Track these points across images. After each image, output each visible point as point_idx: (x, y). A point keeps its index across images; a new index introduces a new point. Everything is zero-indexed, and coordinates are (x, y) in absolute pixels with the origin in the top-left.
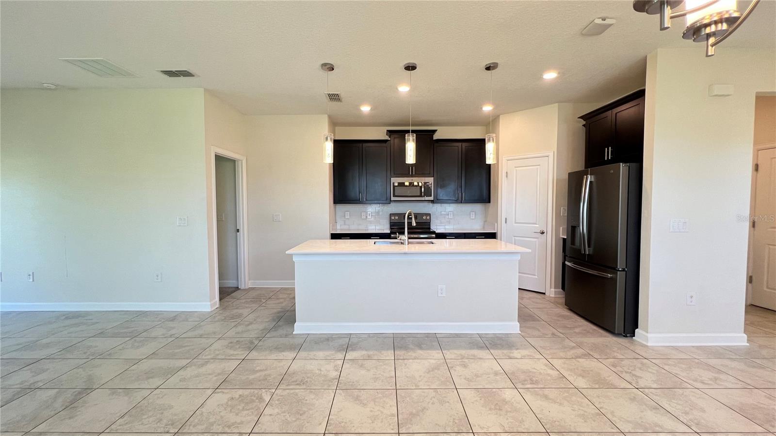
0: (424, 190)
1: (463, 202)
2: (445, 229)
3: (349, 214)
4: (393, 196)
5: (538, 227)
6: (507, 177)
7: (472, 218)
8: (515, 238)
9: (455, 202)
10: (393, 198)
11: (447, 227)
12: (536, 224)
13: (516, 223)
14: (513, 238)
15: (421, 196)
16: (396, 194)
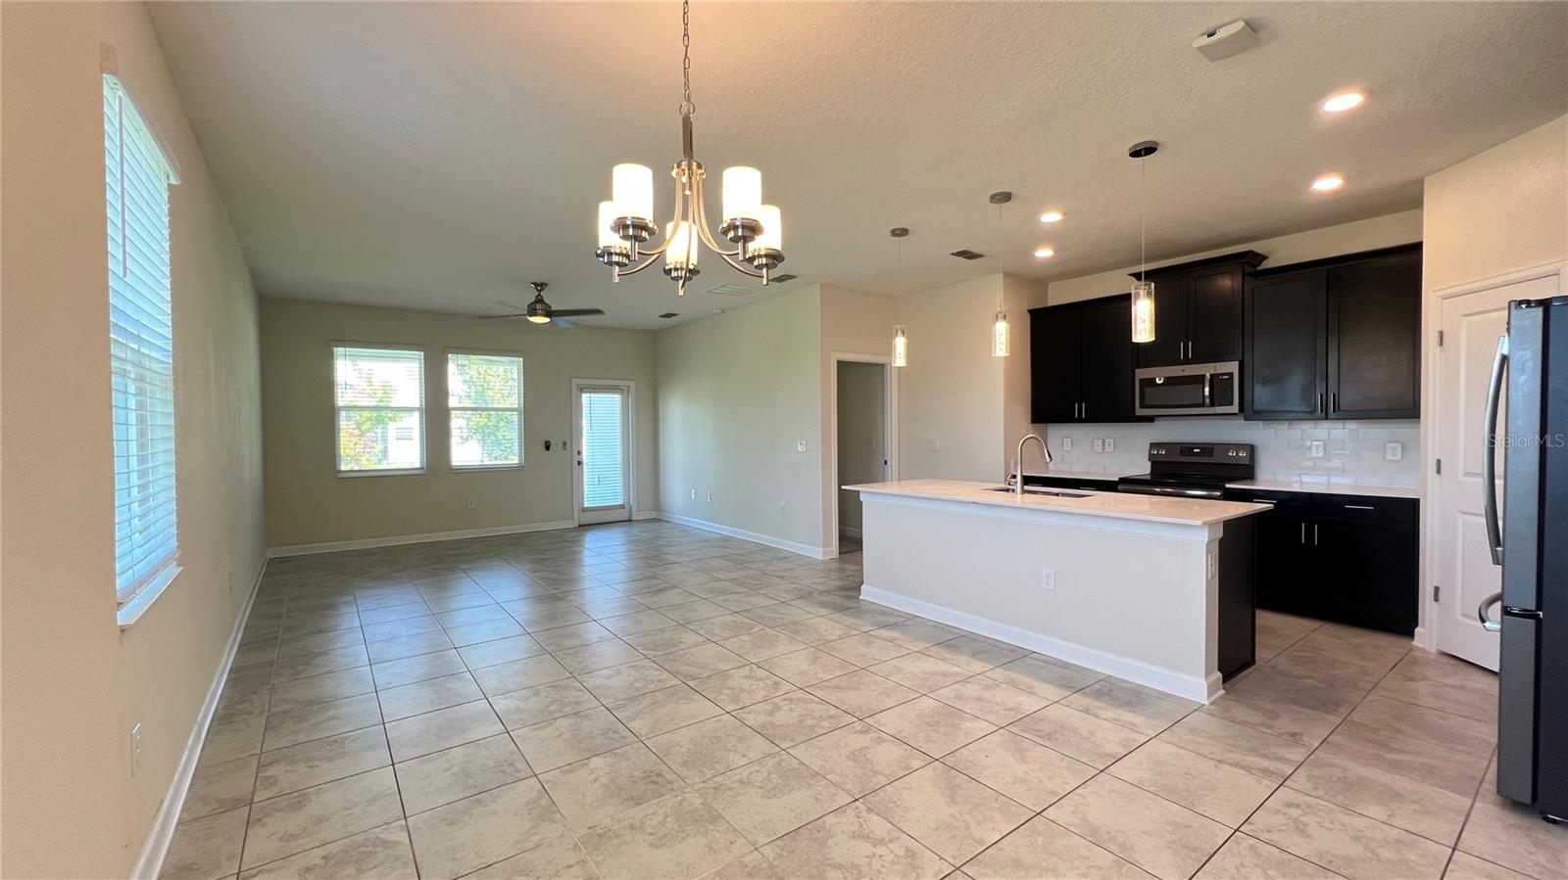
0: (1210, 391)
1: (1330, 416)
2: (1301, 483)
3: (1112, 444)
4: (1141, 407)
6: (1441, 344)
7: (1389, 457)
8: (1466, 516)
9: (1306, 416)
10: (1139, 412)
11: (1305, 479)
13: (1466, 474)
14: (1460, 517)
15: (1203, 405)
16: (1147, 403)
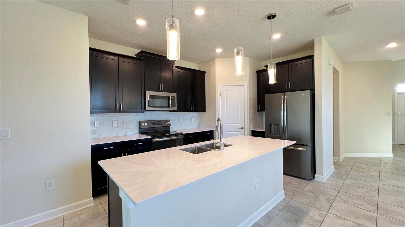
0: (171, 102)
4: (148, 107)
5: (240, 125)
6: (221, 96)
12: (238, 123)
13: (227, 123)
15: (168, 107)
16: (150, 105)
